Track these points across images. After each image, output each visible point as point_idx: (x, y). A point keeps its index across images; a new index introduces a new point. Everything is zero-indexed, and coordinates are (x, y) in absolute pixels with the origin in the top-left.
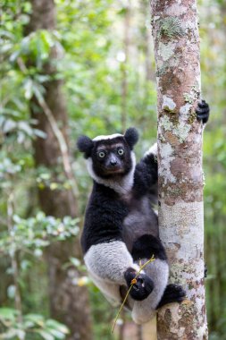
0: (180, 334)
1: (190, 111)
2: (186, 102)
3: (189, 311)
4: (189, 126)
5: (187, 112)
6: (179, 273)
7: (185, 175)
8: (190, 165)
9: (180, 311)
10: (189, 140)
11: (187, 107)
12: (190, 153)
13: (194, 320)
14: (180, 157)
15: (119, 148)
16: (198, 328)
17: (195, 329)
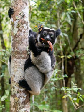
0: (13, 111)
1: (18, 23)
2: (17, 19)
3: (17, 102)
4: (18, 29)
5: (17, 23)
6: (14, 87)
7: (16, 48)
8: (18, 44)
9: (14, 101)
10: (18, 34)
11: (17, 21)
12: (18, 39)
13: (19, 106)
14: (15, 41)
15: (52, 34)
16: (20, 109)
17: (19, 109)
